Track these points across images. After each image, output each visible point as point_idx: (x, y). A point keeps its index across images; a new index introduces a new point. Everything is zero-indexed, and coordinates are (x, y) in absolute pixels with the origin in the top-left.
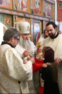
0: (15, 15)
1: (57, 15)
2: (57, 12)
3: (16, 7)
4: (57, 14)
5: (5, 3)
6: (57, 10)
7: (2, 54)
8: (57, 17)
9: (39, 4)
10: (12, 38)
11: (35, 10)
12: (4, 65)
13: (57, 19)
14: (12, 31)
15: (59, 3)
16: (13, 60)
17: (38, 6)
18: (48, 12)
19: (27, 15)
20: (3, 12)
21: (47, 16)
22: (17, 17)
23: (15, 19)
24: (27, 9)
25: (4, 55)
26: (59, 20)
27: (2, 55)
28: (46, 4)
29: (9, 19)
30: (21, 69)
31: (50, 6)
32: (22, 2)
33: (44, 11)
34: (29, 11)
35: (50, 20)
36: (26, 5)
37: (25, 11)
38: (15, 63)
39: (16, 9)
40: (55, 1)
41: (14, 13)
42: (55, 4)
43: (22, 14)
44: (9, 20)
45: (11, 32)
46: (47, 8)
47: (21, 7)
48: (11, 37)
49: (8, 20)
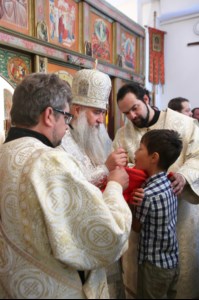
0: (42, 56)
1: (150, 67)
2: (150, 57)
3: (45, 33)
4: (150, 63)
5: (10, 16)
6: (150, 53)
7: (17, 174)
8: (150, 72)
9: (106, 32)
10: (47, 112)
11: (95, 46)
12: (25, 222)
13: (150, 77)
14: (42, 85)
15: (155, 36)
16: (67, 197)
17: (102, 38)
18: (128, 57)
19: (74, 59)
20: (6, 40)
21: (125, 66)
22: (46, 60)
23: (42, 66)
24: (74, 41)
25: (26, 179)
26: (154, 78)
27: (14, 180)
28: (123, 35)
29: (23, 65)
30: (103, 229)
31: (133, 40)
32: (60, 20)
33: (118, 52)
34: (80, 48)
35: (132, 78)
36: (71, 31)
37: (69, 46)
38: (74, 208)
39: (43, 36)
40: (143, 30)
41: (38, 49)
42: (144, 38)
43: (60, 53)
44: (24, 69)
45: (38, 90)
46: (125, 45)
47: (57, 34)
48: (44, 110)
49: (21, 68)
